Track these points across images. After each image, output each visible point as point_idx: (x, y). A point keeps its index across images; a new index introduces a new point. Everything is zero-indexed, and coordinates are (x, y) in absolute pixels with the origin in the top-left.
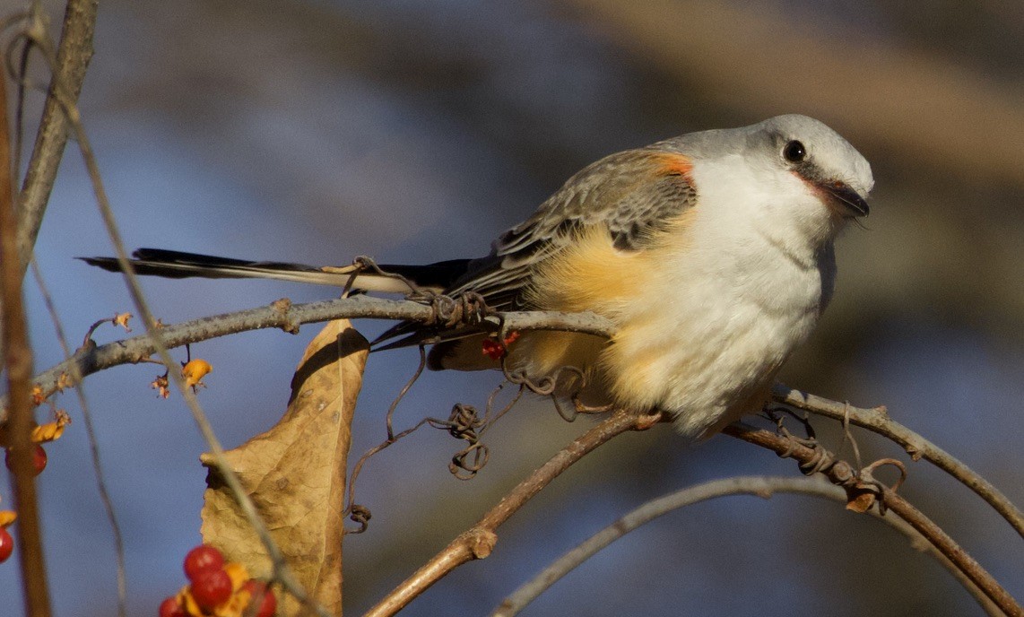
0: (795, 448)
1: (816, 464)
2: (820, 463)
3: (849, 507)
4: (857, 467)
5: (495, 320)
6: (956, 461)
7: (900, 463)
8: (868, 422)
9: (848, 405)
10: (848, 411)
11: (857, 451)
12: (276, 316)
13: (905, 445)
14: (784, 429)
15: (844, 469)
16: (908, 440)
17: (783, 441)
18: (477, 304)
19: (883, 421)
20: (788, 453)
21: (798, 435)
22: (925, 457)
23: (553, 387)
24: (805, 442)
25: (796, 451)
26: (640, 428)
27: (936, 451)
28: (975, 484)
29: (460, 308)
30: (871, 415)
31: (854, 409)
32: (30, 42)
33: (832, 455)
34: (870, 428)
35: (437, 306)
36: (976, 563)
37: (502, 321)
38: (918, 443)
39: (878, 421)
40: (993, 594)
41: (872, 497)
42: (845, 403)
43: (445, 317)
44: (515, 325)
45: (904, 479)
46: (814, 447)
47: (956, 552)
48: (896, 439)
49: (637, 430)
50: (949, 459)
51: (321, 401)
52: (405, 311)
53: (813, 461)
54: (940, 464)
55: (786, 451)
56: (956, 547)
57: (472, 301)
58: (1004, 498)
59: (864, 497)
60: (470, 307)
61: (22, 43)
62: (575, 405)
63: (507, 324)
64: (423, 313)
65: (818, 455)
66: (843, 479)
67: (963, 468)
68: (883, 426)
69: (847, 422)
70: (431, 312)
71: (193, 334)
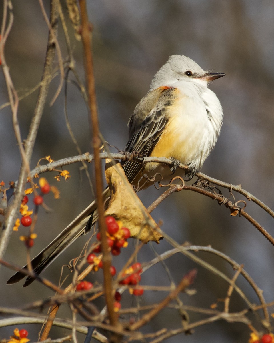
0: (218, 197)
1: (223, 202)
2: (224, 201)
3: (231, 215)
4: (234, 202)
5: (141, 159)
6: (260, 201)
7: (245, 202)
8: (236, 189)
9: (231, 184)
10: (232, 186)
11: (234, 198)
12: (86, 158)
13: (246, 196)
14: (214, 192)
15: (230, 203)
16: (247, 195)
17: (214, 195)
18: (137, 154)
19: (240, 189)
20: (216, 199)
21: (218, 193)
22: (252, 200)
23: (155, 179)
24: (220, 195)
25: (218, 198)
26: (178, 190)
27: (255, 198)
28: (265, 207)
29: (132, 155)
30: (237, 187)
31: (233, 185)
32: (70, 69)
33: (227, 199)
34: (237, 191)
35: (126, 155)
36: (266, 231)
37: (143, 159)
38: (250, 195)
39: (239, 189)
40: (271, 240)
41: (238, 211)
42: (230, 184)
43: (129, 158)
44: (146, 160)
45: (246, 206)
46: (222, 197)
47: (260, 227)
48: (244, 194)
49: (178, 191)
50: (258, 200)
51: (119, 182)
52: (118, 156)
53: (222, 201)
54: (255, 202)
55: (215, 198)
56: (260, 226)
57: (136, 153)
58: (273, 211)
59: (236, 211)
60: (135, 155)
61: (67, 69)
62: (159, 185)
63: (144, 160)
64: (123, 157)
65: (224, 199)
66: (230, 206)
67: (261, 203)
68: (241, 190)
69: (231, 189)
70: (125, 157)
71: (65, 163)
